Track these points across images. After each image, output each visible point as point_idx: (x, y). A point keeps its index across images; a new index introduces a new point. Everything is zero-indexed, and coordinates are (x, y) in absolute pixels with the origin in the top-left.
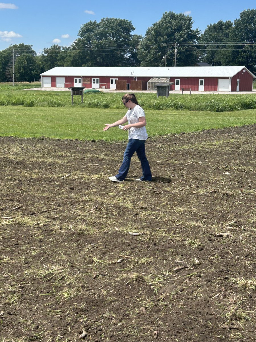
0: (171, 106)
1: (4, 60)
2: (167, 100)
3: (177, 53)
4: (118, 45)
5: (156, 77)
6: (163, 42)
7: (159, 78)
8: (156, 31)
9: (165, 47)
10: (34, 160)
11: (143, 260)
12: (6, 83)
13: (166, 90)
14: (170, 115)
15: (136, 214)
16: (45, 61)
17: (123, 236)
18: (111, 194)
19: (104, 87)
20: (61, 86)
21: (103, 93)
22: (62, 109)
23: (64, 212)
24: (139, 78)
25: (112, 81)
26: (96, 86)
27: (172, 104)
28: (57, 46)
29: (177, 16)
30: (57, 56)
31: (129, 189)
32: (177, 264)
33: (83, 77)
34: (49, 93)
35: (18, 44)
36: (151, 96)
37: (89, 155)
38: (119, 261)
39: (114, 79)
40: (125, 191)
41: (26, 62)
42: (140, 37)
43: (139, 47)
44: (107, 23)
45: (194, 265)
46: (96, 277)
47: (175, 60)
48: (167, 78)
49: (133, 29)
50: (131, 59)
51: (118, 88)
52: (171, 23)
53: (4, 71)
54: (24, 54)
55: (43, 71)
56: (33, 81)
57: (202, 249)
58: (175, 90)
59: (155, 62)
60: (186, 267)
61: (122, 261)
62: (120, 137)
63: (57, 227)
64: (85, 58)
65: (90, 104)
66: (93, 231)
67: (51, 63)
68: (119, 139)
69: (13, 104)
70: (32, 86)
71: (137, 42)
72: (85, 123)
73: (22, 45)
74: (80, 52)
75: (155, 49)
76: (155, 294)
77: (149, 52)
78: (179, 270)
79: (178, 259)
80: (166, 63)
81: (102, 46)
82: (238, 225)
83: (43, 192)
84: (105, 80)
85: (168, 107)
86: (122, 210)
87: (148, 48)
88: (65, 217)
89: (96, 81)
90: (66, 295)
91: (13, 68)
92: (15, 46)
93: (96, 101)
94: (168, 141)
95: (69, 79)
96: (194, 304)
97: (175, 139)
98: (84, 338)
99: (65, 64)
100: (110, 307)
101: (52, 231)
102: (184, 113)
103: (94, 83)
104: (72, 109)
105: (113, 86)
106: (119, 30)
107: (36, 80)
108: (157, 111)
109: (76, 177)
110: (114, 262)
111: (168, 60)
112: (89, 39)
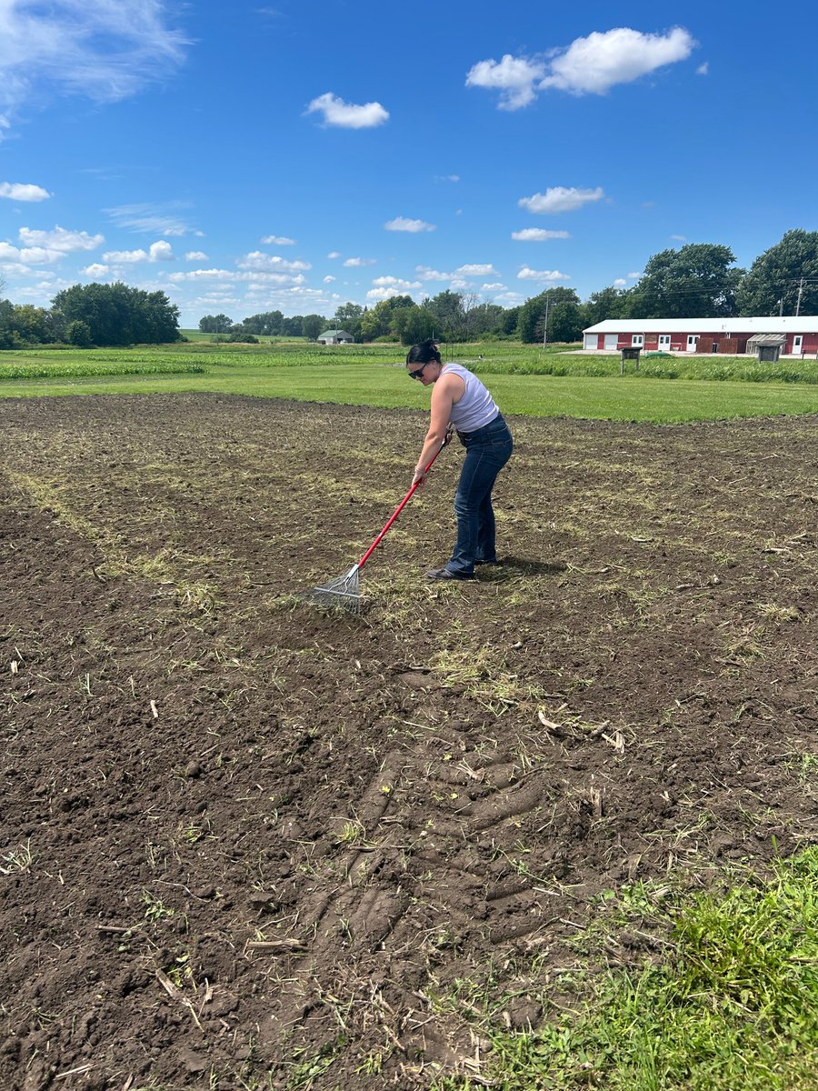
0: (779, 377)
1: (533, 312)
2: (773, 367)
3: (804, 294)
4: (706, 285)
5: (763, 333)
6: (780, 277)
7: (767, 334)
8: (770, 261)
9: (782, 286)
10: (538, 443)
11: (638, 573)
12: (534, 345)
13: (774, 353)
14: (773, 390)
15: (655, 518)
16: (592, 311)
17: (623, 541)
18: (629, 490)
19: (677, 348)
20: (611, 348)
21: (674, 357)
22: (604, 379)
23: (552, 508)
24: (733, 334)
25: (691, 339)
26: (664, 347)
27: (780, 373)
28: (611, 289)
29: (808, 236)
30: (609, 304)
31: (659, 485)
32: (685, 581)
33: (646, 334)
34: (593, 358)
35: (555, 288)
36: (750, 362)
37: (620, 440)
38: (603, 571)
39: (694, 337)
40: (653, 487)
41: (564, 314)
42: (743, 272)
43: (739, 288)
44: (692, 253)
45: (710, 584)
46: (562, 586)
47: (798, 306)
48: (781, 334)
49: (733, 260)
50: (726, 306)
51: (699, 350)
52: (797, 246)
53: (533, 327)
54: (562, 302)
55: (588, 326)
56: (573, 341)
57: (734, 566)
58: (793, 352)
59: (764, 310)
60: (697, 585)
61: (607, 572)
62: (677, 417)
63: (535, 525)
64: (652, 305)
65: (648, 373)
66: (582, 533)
67: (601, 314)
68: (674, 421)
69: (538, 373)
70: (570, 348)
71: (736, 281)
72: (633, 399)
73: (562, 289)
74: (645, 297)
75: (765, 289)
76: (638, 613)
77: (754, 294)
78: (685, 588)
79: (689, 574)
80: (781, 312)
81: (680, 287)
82: (809, 540)
83: (535, 482)
84: (679, 339)
85: (772, 377)
86: (635, 511)
87: (753, 287)
88: (552, 515)
89: (665, 340)
90: (513, 601)
91: (546, 324)
92: (551, 292)
93: (658, 368)
94: (752, 425)
95: (625, 337)
96: (688, 630)
97: (767, 423)
98: (517, 649)
99: (623, 315)
100: (567, 621)
101: (526, 529)
102: (798, 387)
103: (662, 342)
104: (620, 380)
105: (692, 347)
106: (708, 262)
107: (577, 340)
108: (753, 384)
109: (588, 466)
110: (595, 571)
111: (786, 306)
112: (660, 277)
